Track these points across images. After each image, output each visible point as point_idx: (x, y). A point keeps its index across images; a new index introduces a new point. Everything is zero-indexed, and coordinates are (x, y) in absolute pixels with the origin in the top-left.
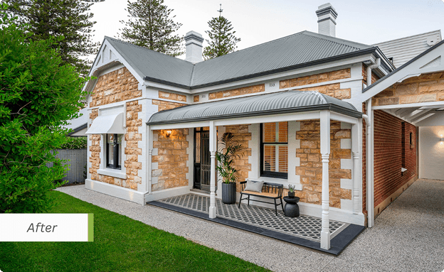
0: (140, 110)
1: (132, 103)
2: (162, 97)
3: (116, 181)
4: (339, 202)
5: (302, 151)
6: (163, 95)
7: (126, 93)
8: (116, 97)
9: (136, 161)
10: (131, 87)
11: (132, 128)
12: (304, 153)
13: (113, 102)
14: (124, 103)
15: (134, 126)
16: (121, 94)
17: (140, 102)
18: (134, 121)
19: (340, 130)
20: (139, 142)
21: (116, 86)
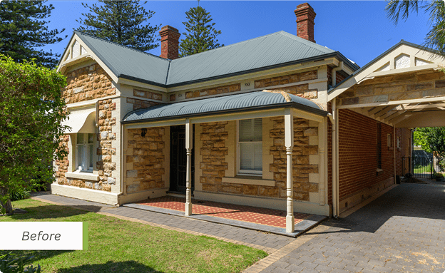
0: (114, 109)
1: (105, 102)
2: (137, 96)
3: (87, 184)
4: (308, 195)
5: (275, 148)
6: (138, 93)
7: (98, 90)
8: (87, 94)
9: (110, 161)
10: (103, 85)
11: (105, 127)
12: (277, 150)
13: (84, 100)
14: (95, 101)
15: (107, 125)
16: (93, 92)
17: (113, 101)
18: (107, 119)
19: (309, 128)
20: (113, 141)
21: (87, 84)
